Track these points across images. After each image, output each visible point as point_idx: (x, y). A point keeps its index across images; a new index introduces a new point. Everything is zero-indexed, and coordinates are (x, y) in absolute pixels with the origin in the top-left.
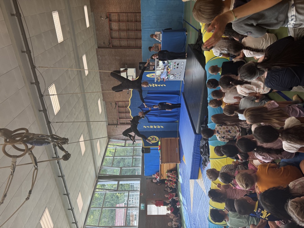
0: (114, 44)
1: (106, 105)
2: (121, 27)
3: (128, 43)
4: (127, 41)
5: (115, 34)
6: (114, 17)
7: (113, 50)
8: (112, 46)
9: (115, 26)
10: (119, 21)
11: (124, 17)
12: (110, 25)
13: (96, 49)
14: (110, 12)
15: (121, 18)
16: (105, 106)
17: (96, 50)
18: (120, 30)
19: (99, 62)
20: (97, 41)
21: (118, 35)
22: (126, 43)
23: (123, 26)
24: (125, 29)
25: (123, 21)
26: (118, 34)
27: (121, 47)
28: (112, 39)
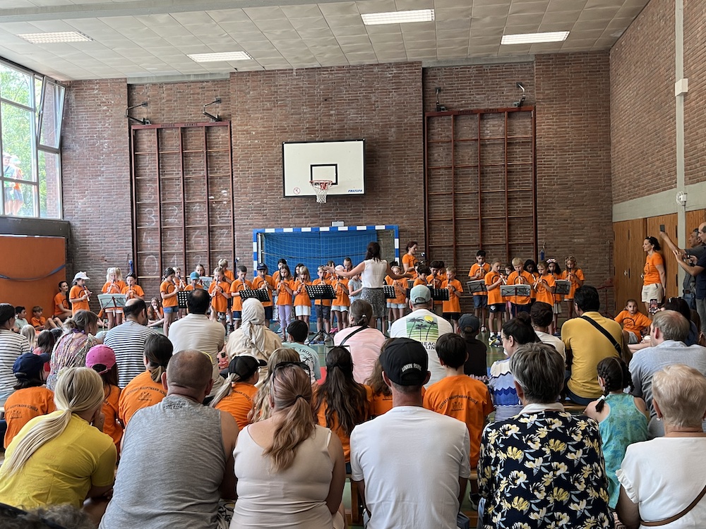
0: (436, 125)
1: (214, 81)
2: (489, 148)
3: (442, 171)
4: (446, 168)
5: (468, 128)
6: (521, 128)
7: (418, 119)
8: (428, 118)
9: (494, 129)
10: (510, 143)
11: (521, 157)
12: (497, 112)
13: (421, 62)
14: (537, 116)
15: (518, 150)
16: (208, 78)
17: (415, 62)
18: (482, 144)
19: (376, 70)
20: (445, 68)
21: (464, 138)
22: (441, 164)
23: (496, 156)
24: (486, 163)
25: (509, 155)
26: (467, 139)
27: (428, 147)
28: (452, 117)
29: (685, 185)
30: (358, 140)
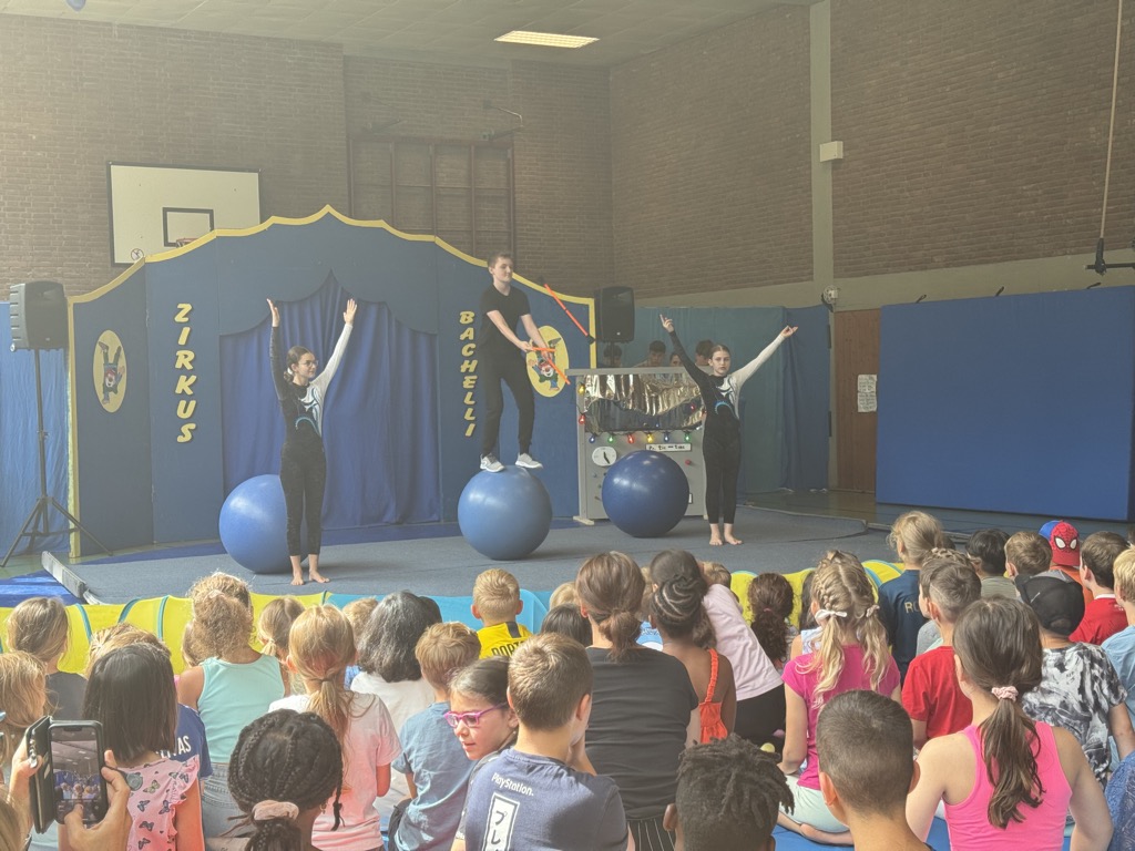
0: (365, 155)
5: (413, 167)
6: (491, 174)
8: (354, 142)
9: (451, 171)
10: (477, 197)
12: (455, 146)
13: (341, 46)
14: (516, 157)
15: (487, 208)
17: (332, 45)
19: (265, 48)
20: (377, 60)
21: (408, 182)
24: (441, 226)
27: (354, 193)
28: (392, 146)
29: (835, 277)
30: (250, 171)
